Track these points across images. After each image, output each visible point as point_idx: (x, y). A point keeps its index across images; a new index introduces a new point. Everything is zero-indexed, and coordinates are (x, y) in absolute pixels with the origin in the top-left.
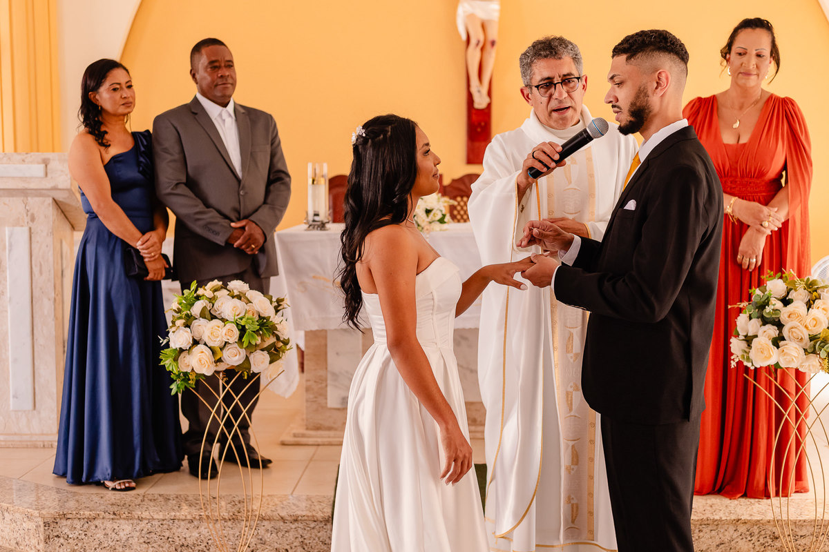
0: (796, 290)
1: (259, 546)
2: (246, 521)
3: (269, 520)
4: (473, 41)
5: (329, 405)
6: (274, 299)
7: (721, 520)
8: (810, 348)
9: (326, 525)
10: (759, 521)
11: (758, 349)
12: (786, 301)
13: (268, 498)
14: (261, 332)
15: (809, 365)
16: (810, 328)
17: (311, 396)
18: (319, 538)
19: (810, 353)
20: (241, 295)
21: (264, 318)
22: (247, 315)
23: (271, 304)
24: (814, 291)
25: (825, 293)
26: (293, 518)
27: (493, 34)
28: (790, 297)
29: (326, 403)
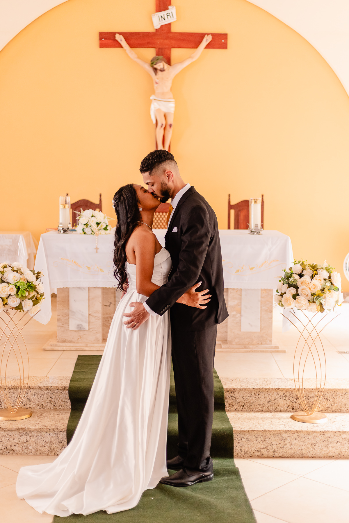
0: (306, 270)
1: (28, 403)
2: (21, 389)
3: (33, 389)
4: (159, 124)
5: (70, 329)
6: (36, 272)
7: (269, 389)
8: (311, 300)
9: (63, 391)
10: (289, 389)
11: (285, 300)
12: (301, 275)
13: (33, 377)
14: (28, 290)
15: (311, 309)
16: (311, 289)
17: (61, 324)
18: (60, 399)
19: (311, 302)
20: (18, 270)
21: (30, 282)
22: (20, 280)
23: (34, 275)
24: (315, 270)
25: (320, 272)
26: (46, 388)
27: (170, 120)
28: (303, 273)
29: (69, 328)
